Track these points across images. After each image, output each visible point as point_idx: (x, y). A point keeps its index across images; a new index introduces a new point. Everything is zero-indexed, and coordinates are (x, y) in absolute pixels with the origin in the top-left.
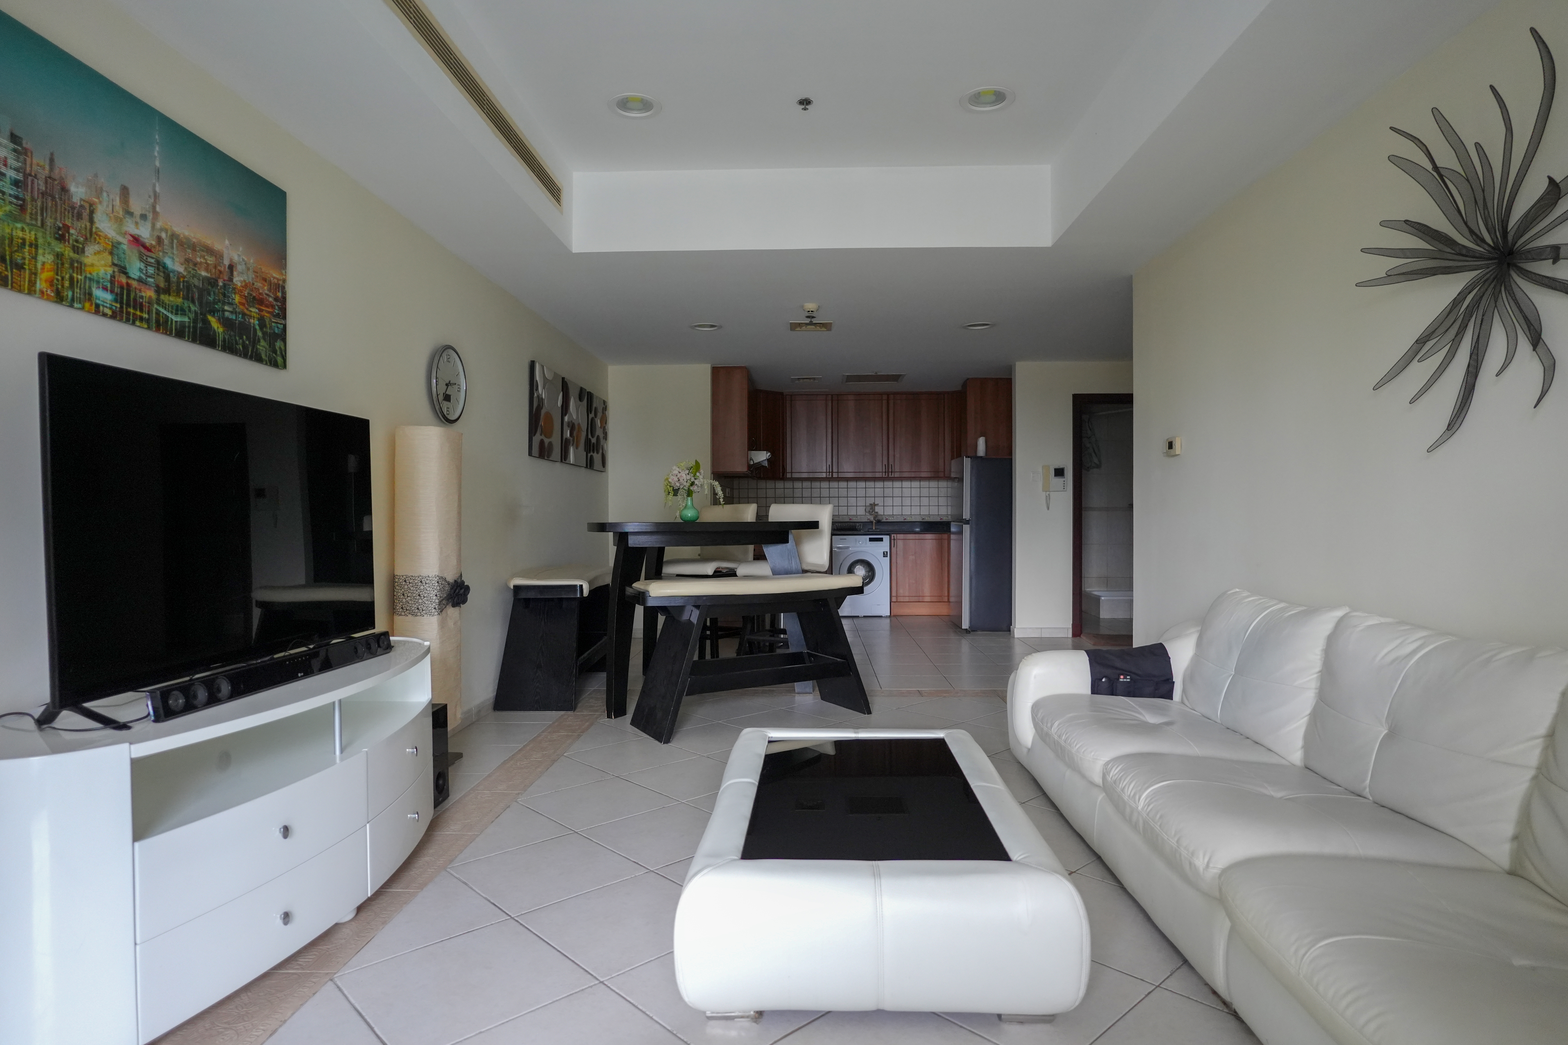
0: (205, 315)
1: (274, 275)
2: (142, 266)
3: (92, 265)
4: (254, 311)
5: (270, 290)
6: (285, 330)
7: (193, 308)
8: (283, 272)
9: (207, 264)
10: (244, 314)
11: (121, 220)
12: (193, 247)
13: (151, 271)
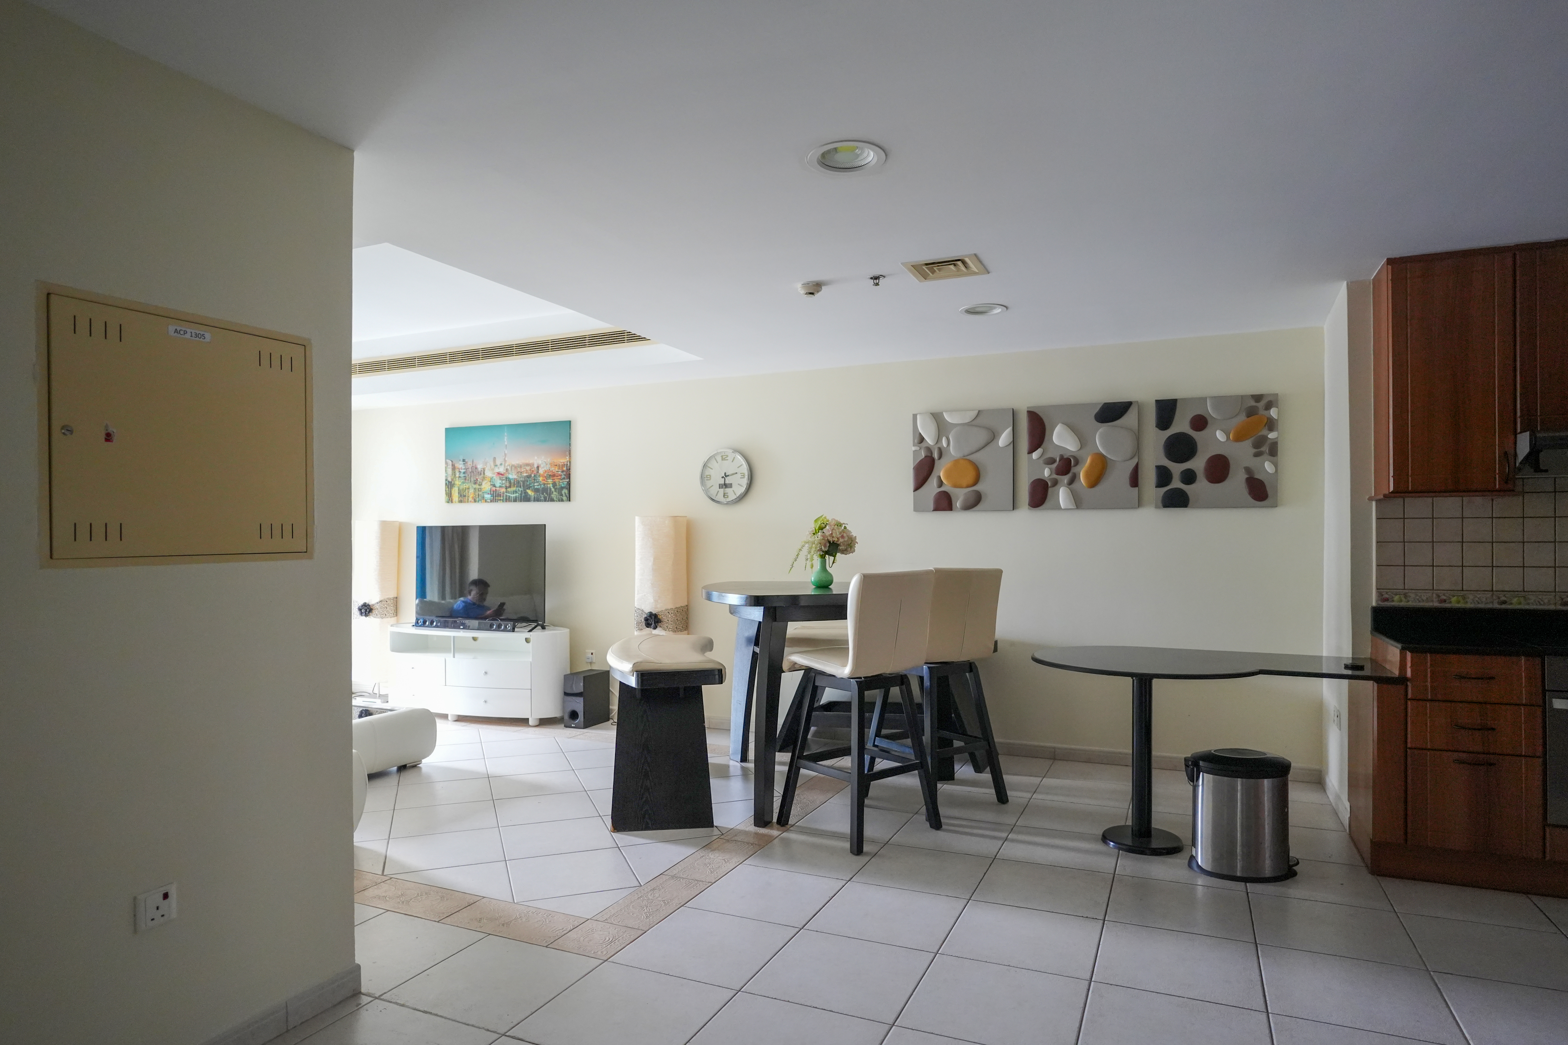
0: (526, 490)
1: (562, 461)
2: (501, 481)
3: (484, 488)
4: (550, 481)
5: (559, 469)
6: (569, 484)
7: (520, 489)
8: (567, 457)
9: (527, 470)
10: (544, 484)
11: (493, 469)
12: (521, 467)
13: (504, 482)
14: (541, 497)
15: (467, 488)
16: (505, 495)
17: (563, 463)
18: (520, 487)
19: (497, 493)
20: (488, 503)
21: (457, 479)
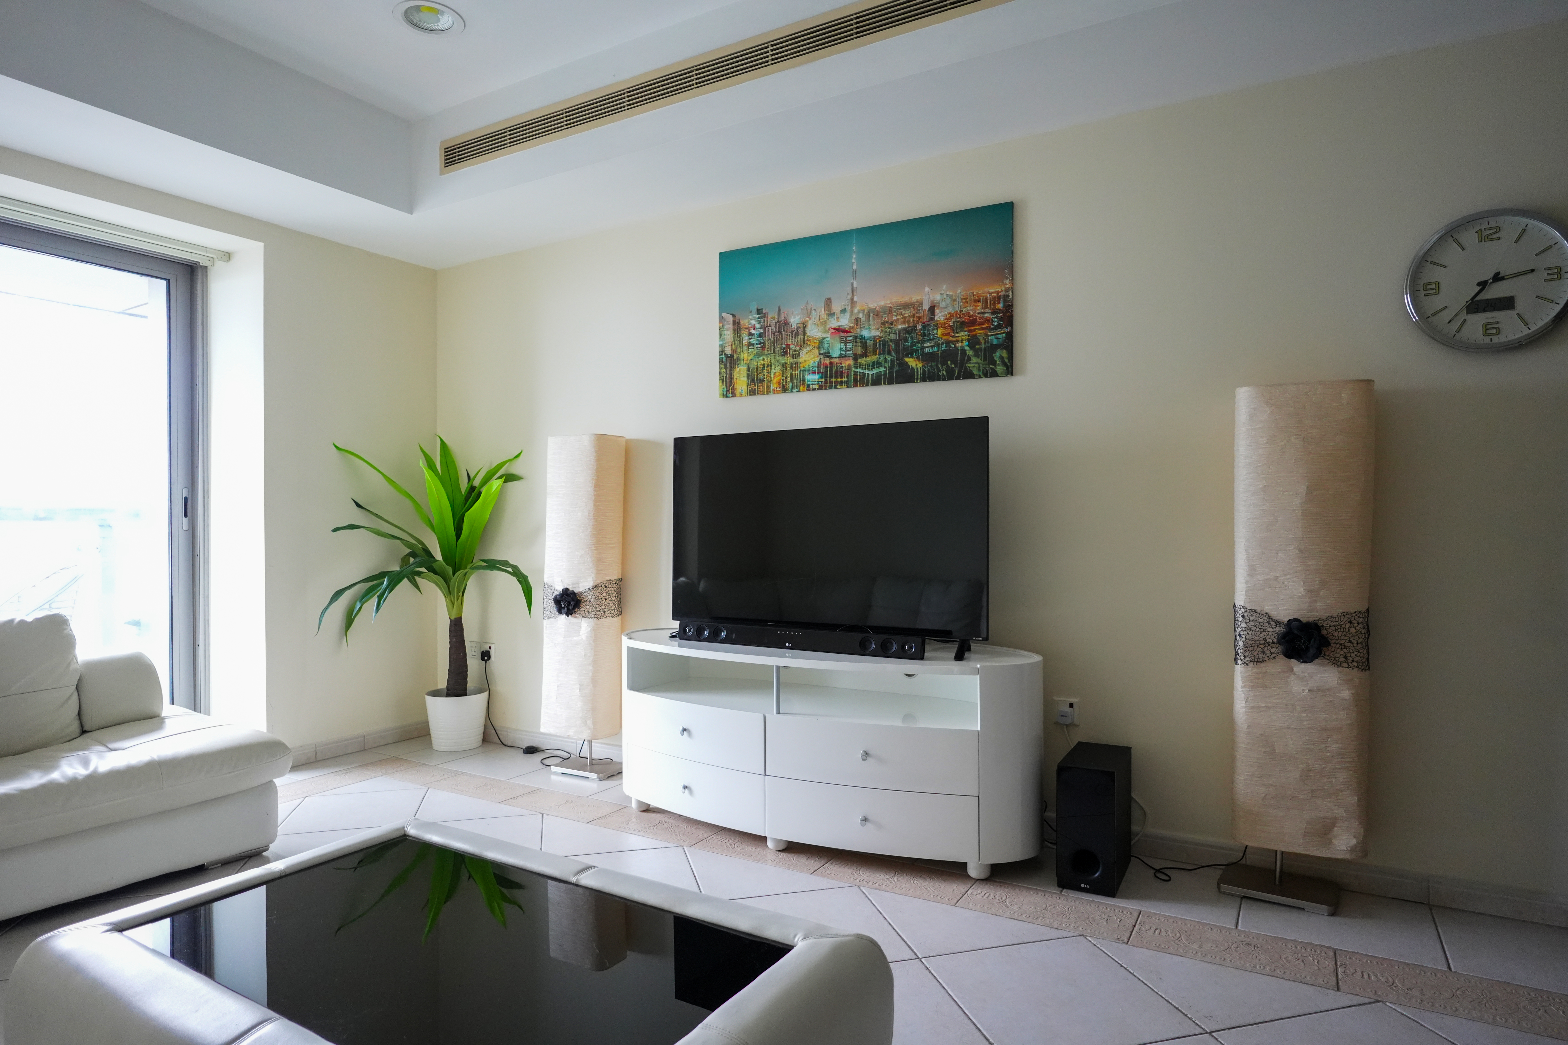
0: (902, 359)
1: (993, 290)
2: (842, 345)
3: (805, 361)
4: (962, 335)
5: (986, 307)
6: (1010, 337)
7: (889, 358)
8: (1007, 281)
9: (905, 318)
10: (948, 343)
11: (825, 322)
12: (890, 311)
13: (849, 346)
14: (939, 370)
15: (766, 366)
16: (852, 373)
17: (995, 295)
18: (889, 353)
19: (834, 370)
20: (814, 389)
21: (745, 348)
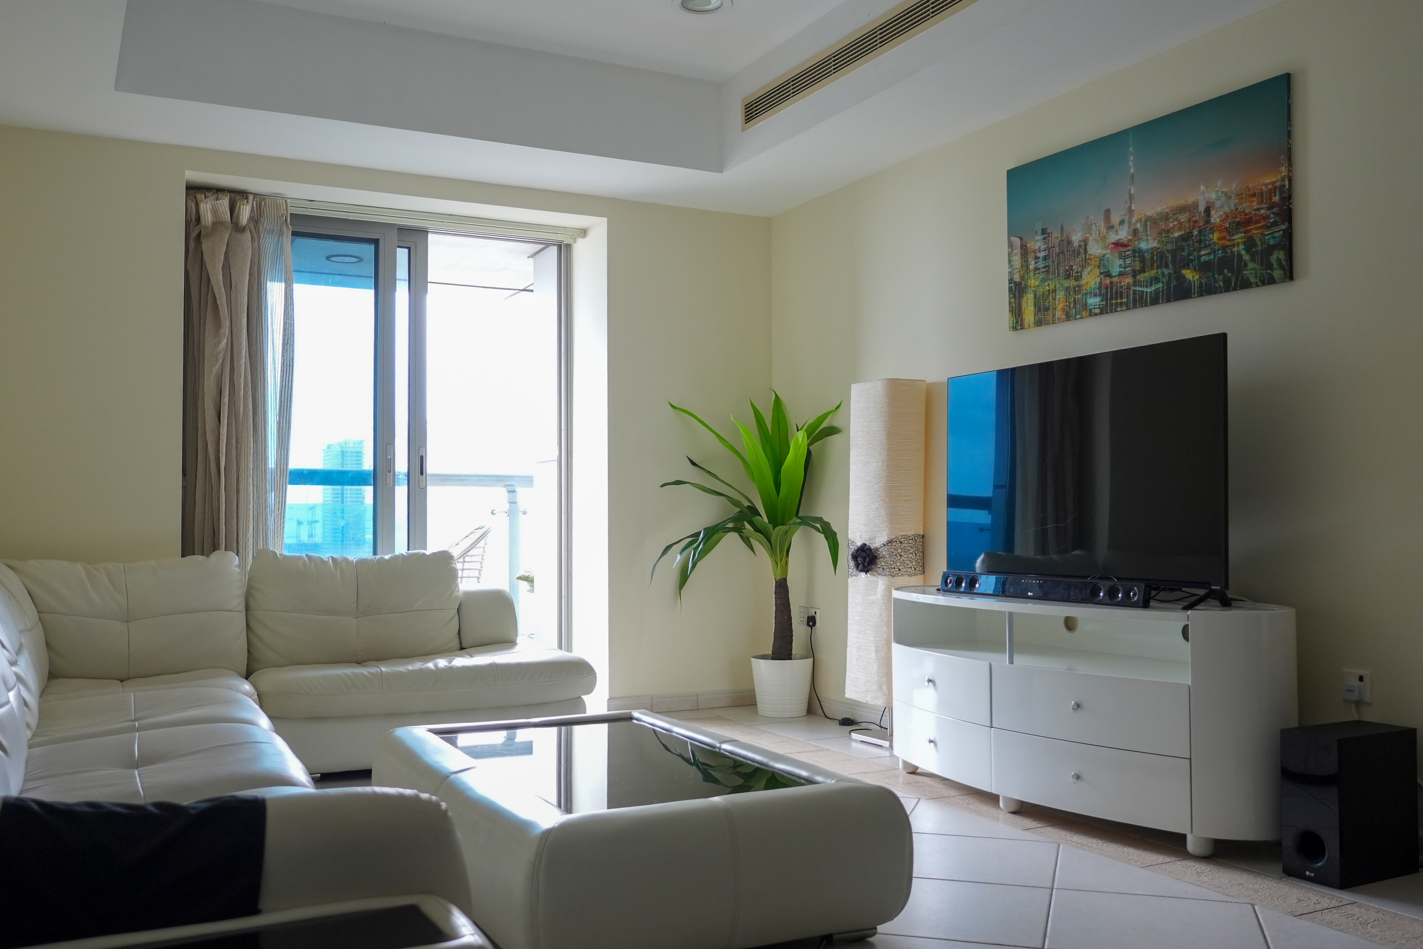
0: (1180, 272)
1: (1268, 181)
2: (1121, 262)
3: (1087, 283)
4: (1239, 237)
5: (1261, 202)
6: (1289, 235)
7: (1166, 271)
8: (1283, 169)
9: (1181, 223)
10: (1224, 248)
11: (1105, 237)
12: (1166, 217)
13: (1128, 261)
14: (1216, 281)
15: (1051, 291)
16: (1132, 292)
17: (1270, 186)
18: (1167, 266)
19: (1114, 291)
20: (1096, 315)
21: (1032, 274)
